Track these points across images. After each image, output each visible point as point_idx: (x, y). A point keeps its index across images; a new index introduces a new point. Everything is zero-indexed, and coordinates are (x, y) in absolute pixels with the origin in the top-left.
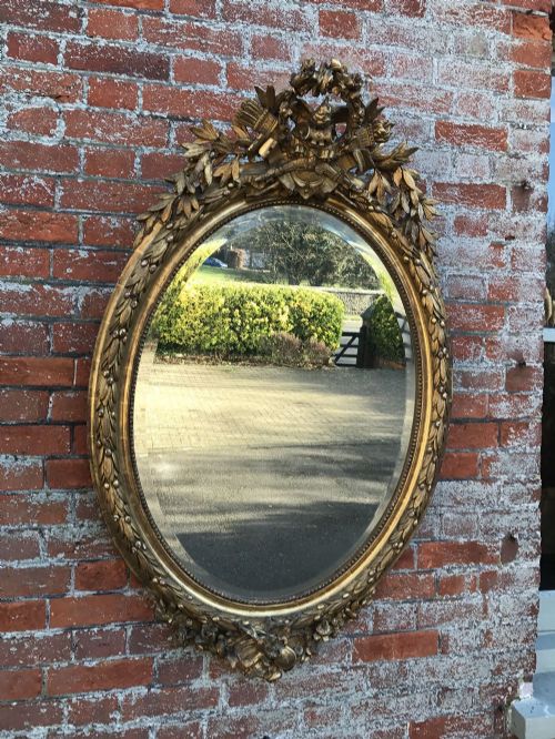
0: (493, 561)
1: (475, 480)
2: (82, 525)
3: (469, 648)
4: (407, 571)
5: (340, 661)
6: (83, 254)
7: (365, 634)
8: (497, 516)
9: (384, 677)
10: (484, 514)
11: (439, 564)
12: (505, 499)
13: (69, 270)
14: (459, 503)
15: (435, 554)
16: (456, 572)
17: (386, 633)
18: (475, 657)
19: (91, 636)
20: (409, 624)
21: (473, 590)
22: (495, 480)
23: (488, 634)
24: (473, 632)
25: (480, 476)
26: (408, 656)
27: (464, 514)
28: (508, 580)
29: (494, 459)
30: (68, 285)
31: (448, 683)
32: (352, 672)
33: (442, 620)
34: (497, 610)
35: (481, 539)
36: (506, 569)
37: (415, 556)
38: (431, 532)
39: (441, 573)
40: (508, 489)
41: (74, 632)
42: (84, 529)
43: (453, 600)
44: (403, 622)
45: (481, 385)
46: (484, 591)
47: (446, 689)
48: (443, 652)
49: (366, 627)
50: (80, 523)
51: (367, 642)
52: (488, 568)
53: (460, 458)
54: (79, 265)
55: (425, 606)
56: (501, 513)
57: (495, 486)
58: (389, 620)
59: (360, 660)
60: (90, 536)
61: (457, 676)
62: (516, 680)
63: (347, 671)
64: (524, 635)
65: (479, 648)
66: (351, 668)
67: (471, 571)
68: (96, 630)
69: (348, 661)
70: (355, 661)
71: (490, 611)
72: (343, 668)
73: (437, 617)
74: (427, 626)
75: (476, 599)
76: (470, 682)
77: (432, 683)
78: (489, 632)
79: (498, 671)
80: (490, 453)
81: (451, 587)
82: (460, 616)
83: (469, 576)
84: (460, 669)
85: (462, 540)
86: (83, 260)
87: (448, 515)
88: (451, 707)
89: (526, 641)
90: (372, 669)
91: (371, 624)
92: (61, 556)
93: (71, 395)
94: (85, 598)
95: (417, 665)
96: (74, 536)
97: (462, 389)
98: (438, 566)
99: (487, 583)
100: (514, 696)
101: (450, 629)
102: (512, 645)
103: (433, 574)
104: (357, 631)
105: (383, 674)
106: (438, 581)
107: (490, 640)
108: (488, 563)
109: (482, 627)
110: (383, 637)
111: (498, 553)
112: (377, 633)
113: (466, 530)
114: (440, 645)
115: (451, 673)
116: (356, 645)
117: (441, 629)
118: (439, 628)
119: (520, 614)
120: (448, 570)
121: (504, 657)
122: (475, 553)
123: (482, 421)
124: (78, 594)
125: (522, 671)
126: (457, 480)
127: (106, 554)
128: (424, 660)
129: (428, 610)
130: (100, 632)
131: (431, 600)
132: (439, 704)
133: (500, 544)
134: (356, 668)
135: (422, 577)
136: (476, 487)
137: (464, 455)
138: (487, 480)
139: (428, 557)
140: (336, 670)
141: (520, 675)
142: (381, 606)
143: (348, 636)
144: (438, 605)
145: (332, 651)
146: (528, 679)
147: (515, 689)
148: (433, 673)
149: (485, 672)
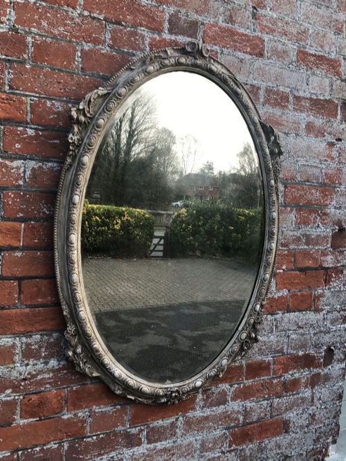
0: (319, 366)
1: (310, 310)
2: (27, 365)
3: (302, 427)
4: (267, 377)
5: (220, 448)
6: (30, 132)
7: (237, 426)
8: (322, 335)
9: (248, 454)
10: (315, 334)
11: (286, 371)
12: (328, 323)
13: (17, 146)
14: (300, 327)
15: (284, 364)
16: (297, 375)
17: (251, 423)
18: (305, 433)
19: (34, 454)
20: (266, 415)
21: (306, 387)
22: (322, 310)
24: (305, 416)
25: (313, 308)
26: (264, 438)
27: (303, 335)
28: (327, 378)
29: (322, 295)
30: (16, 159)
31: (288, 452)
32: (228, 454)
33: (286, 410)
34: (320, 399)
35: (312, 352)
36: (326, 371)
37: (272, 367)
38: (282, 349)
39: (288, 376)
40: (330, 316)
41: (20, 453)
42: (29, 367)
43: (293, 395)
44: (262, 415)
45: (317, 244)
46: (313, 388)
47: (287, 457)
48: (287, 432)
49: (239, 421)
50: (26, 362)
51: (238, 432)
52: (315, 371)
53: (302, 295)
54: (27, 141)
55: (276, 401)
56: (325, 333)
57: (322, 314)
58: (253, 414)
59: (234, 446)
60: (34, 373)
61: (293, 447)
62: (328, 443)
63: (224, 454)
64: (334, 413)
65: (307, 427)
66: (228, 451)
67: (303, 374)
68: (38, 449)
69: (225, 447)
70: (230, 446)
71: (315, 400)
72: (223, 453)
73: (283, 408)
74: (277, 415)
75: (307, 393)
76: (301, 449)
77: (278, 454)
78: (314, 415)
79: (317, 440)
80: (320, 291)
81: (292, 386)
82: (297, 406)
83: (304, 377)
84: (296, 441)
85: (301, 353)
86: (30, 137)
87: (293, 336)
89: (335, 417)
90: (241, 450)
91: (241, 418)
92: (8, 391)
93: (19, 254)
94: (29, 425)
95: (270, 443)
96: (21, 374)
97: (306, 247)
98: (285, 373)
99: (314, 381)
100: (326, 454)
101: (291, 415)
102: (327, 421)
103: (282, 379)
104: (233, 425)
105: (248, 453)
106: (285, 383)
107: (314, 420)
108: (316, 367)
109: (310, 412)
110: (249, 427)
111: (322, 360)
112: (245, 424)
113: (303, 346)
114: (285, 427)
115: (290, 445)
116: (232, 434)
117: (287, 416)
118: (284, 416)
119: (333, 400)
120: (292, 375)
121: (322, 430)
122: (308, 361)
123: (316, 269)
124: (22, 422)
125: (331, 438)
126: (299, 311)
127: (48, 386)
128: (274, 439)
129: (278, 404)
130: (42, 450)
131: (280, 397)
133: (323, 354)
134: (230, 452)
135: (275, 381)
136: (311, 316)
137: (304, 293)
138: (317, 310)
139: (279, 366)
140: (218, 455)
141: (330, 440)
142: (248, 404)
143: (226, 429)
144: (285, 400)
145: (215, 442)
146: (334, 442)
147: (326, 450)
148: (279, 447)
149: (310, 441)
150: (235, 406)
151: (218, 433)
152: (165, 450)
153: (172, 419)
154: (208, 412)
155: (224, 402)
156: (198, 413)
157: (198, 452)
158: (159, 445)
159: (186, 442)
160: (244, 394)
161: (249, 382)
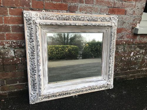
3: (130, 14)
5: (106, 13)
7: (111, 7)
23: (134, 12)
24: (132, 11)
33: (127, 7)
43: (129, 2)
44: (119, 6)
46: (136, 2)
47: (124, 22)
48: (125, 14)
51: (111, 9)
58: (117, 5)
64: (141, 13)
65: (132, 15)
66: (108, 14)
71: (136, 6)
75: (134, 3)
76: (129, 21)
77: (122, 21)
78: (135, 11)
79: (134, 20)
84: (128, 18)
88: (124, 26)
89: (141, 14)
91: (113, 5)
100: (136, 26)
101: (128, 9)
102: (138, 15)
110: (115, 8)
114: (125, 13)
115: (126, 19)
116: (109, 9)
117: (126, 9)
118: (125, 9)
119: (141, 8)
121: (136, 17)
125: (138, 21)
128: (121, 15)
129: (125, 4)
131: (125, 2)
132: (122, 25)
141: (138, 22)
143: (108, 7)
145: (104, 10)
146: (139, 23)
147: (136, 24)
148: (122, 18)
149: (132, 20)
151: (106, 8)
152: (90, 8)
157: (99, 11)
158: (89, 5)
159: (96, 7)
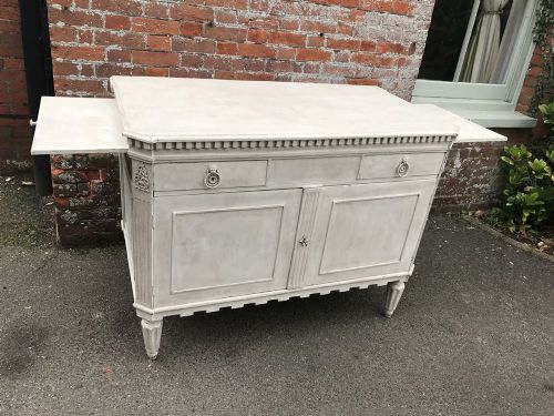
0: (405, 53)
1: (406, 16)
4: (372, 53)
8: (411, 34)
10: (406, 32)
11: (385, 52)
12: (416, 27)
15: (384, 47)
16: (390, 56)
21: (395, 65)
22: (413, 17)
23: (396, 85)
24: (391, 83)
25: (408, 14)
27: (398, 31)
28: (409, 63)
29: (415, 6)
33: (381, 76)
34: (402, 75)
35: (402, 43)
36: (409, 58)
37: (376, 46)
38: (384, 37)
39: (385, 55)
40: (417, 22)
43: (387, 68)
44: (367, 75)
46: (399, 67)
52: (403, 56)
53: (402, 4)
55: (376, 69)
56: (413, 33)
57: (413, 20)
58: (362, 73)
65: (392, 90)
67: (395, 56)
71: (399, 75)
73: (379, 75)
74: (375, 78)
75: (395, 69)
80: (414, 4)
81: (386, 62)
82: (388, 76)
83: (395, 58)
85: (395, 43)
87: (392, 30)
89: (409, 89)
91: (355, 73)
99: (401, 63)
101: (383, 80)
102: (404, 90)
103: (382, 56)
104: (349, 76)
106: (383, 59)
107: (397, 87)
108: (403, 54)
109: (395, 81)
111: (408, 50)
112: (356, 78)
113: (397, 38)
118: (379, 79)
119: (410, 78)
120: (387, 55)
121: (400, 95)
122: (399, 49)
126: (399, 14)
129: (377, 71)
133: (409, 46)
135: (377, 56)
136: (405, 19)
137: (404, 2)
138: (410, 17)
139: (381, 48)
142: (360, 66)
144: (381, 70)
150: (352, 65)
153: (317, 63)
154: (337, 64)
155: (347, 61)
156: (331, 63)
160: (358, 59)
161: (362, 53)
